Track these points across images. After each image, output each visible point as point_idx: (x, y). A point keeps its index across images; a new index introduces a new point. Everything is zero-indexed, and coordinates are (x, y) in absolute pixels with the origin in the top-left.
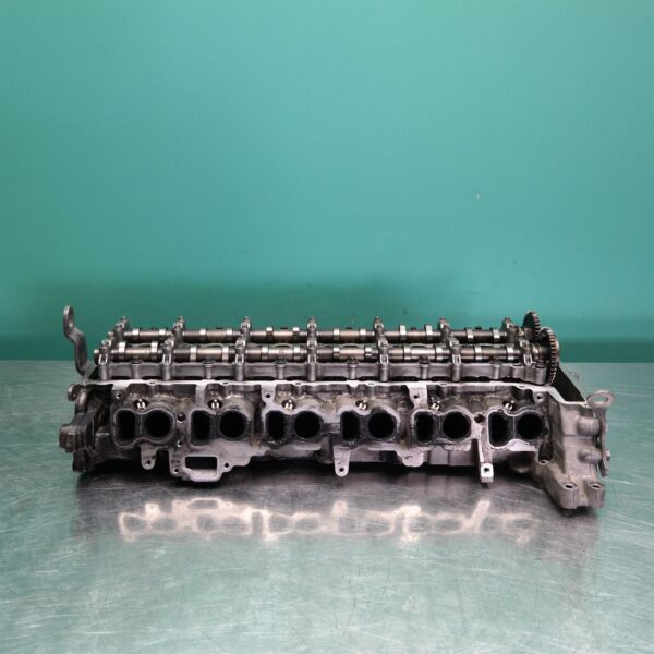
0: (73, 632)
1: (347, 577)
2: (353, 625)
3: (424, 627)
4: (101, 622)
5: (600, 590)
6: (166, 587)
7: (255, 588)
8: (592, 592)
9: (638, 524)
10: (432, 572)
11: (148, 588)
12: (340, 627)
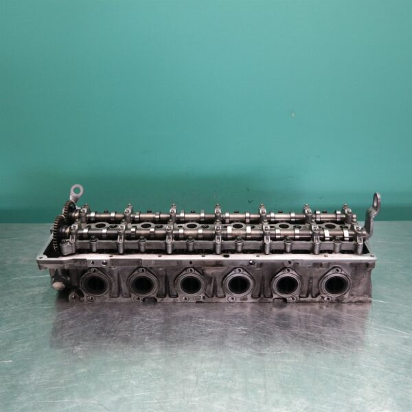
0: (17, 401)
1: (194, 365)
2: (195, 397)
3: (240, 399)
4: (36, 395)
5: (356, 373)
6: (79, 371)
7: (135, 373)
8: (351, 375)
9: (386, 329)
10: (249, 362)
11: (66, 372)
12: (186, 398)
